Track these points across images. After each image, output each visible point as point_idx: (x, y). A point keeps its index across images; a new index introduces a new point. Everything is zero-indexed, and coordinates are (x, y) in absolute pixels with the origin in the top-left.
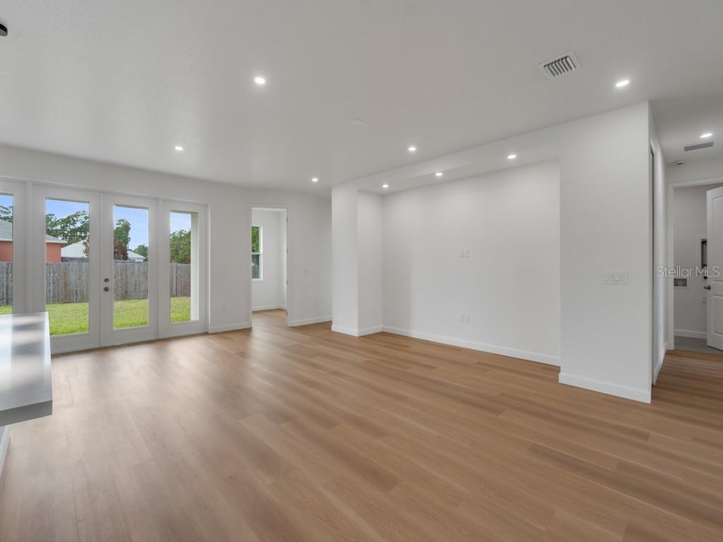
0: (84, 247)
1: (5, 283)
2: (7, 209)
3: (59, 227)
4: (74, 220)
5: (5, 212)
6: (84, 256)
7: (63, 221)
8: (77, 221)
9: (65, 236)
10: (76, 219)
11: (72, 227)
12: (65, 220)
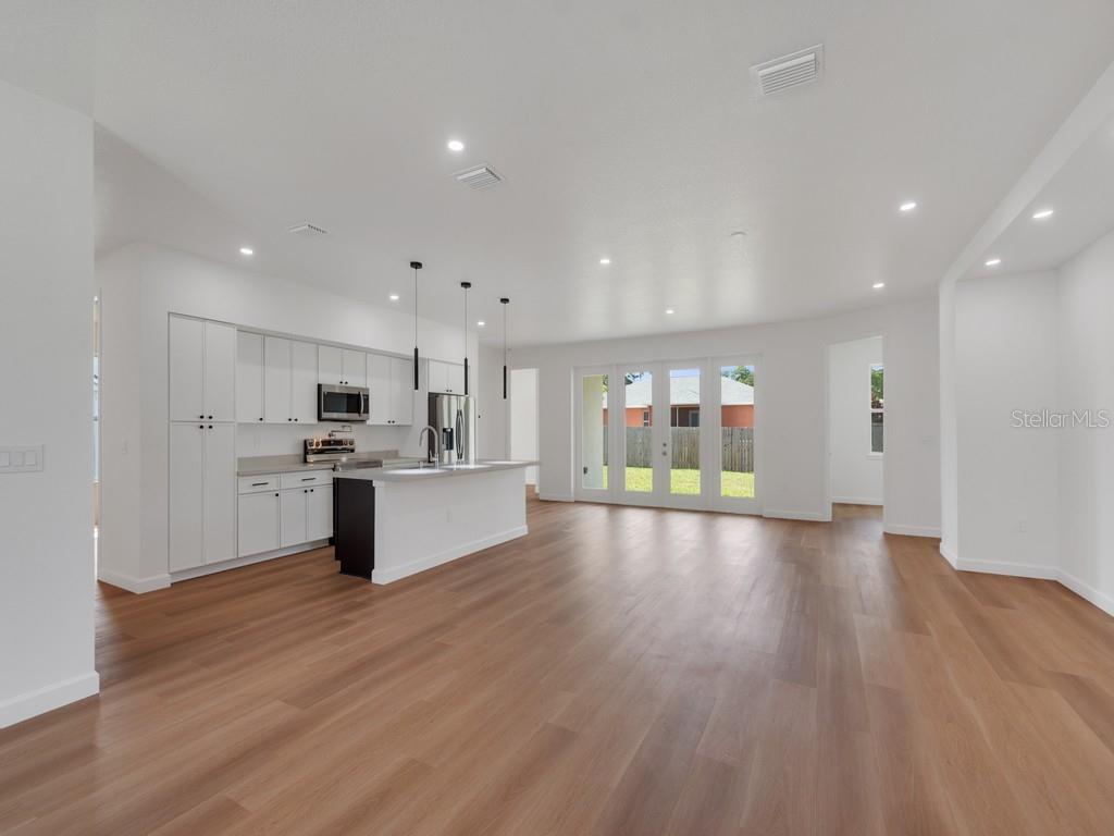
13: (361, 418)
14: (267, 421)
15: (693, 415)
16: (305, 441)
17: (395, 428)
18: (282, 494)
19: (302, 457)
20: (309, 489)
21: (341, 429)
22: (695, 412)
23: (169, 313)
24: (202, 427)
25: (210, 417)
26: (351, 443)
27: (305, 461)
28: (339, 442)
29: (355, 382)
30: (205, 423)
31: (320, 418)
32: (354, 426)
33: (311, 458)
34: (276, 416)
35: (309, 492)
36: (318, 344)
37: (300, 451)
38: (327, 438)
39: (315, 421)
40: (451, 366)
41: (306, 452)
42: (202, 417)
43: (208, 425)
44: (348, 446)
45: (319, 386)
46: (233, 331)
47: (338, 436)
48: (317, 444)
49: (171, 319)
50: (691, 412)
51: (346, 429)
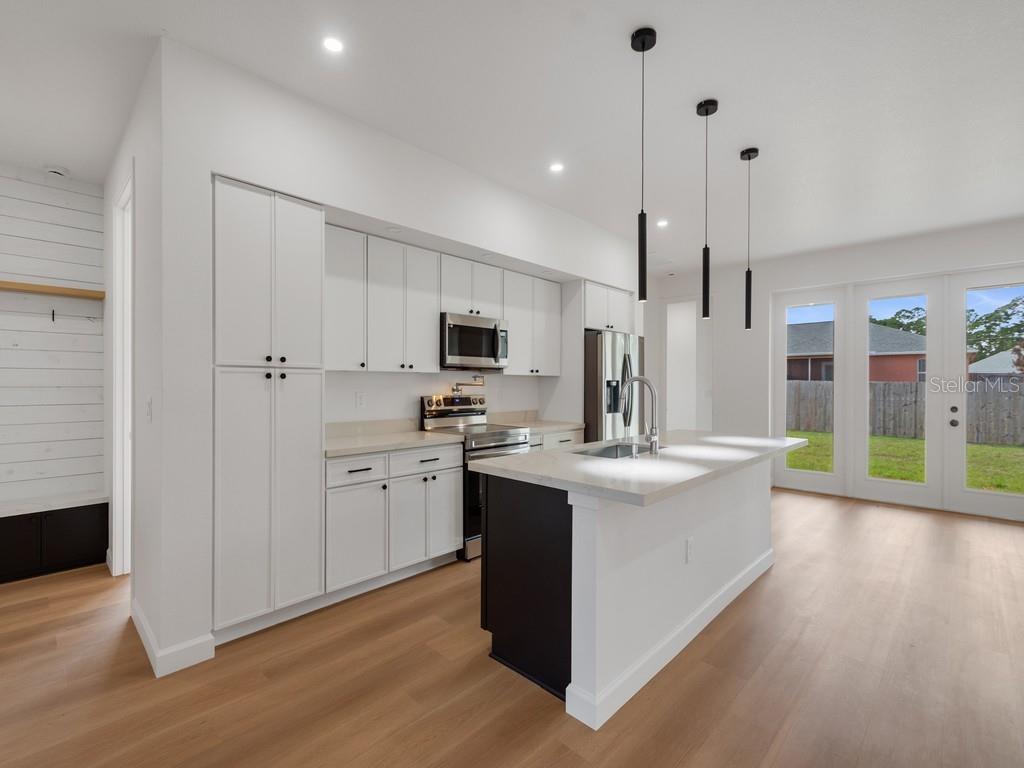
0: (1015, 357)
1: (882, 408)
2: (910, 312)
3: (982, 328)
4: (1006, 314)
5: (908, 317)
6: (1016, 370)
7: (989, 317)
8: (1013, 314)
9: (992, 340)
10: (1010, 312)
11: (1003, 325)
12: (992, 315)
13: (497, 365)
14: (371, 367)
15: (827, 367)
16: (422, 398)
17: (540, 381)
18: (391, 487)
19: (417, 422)
20: (429, 476)
21: (472, 381)
22: (829, 363)
23: (213, 175)
24: (269, 376)
25: (283, 360)
26: (482, 402)
27: (422, 428)
28: (466, 401)
29: (489, 312)
30: (274, 369)
31: (443, 365)
32: (487, 377)
33: (430, 424)
34: (384, 360)
35: (430, 481)
36: (441, 253)
37: (415, 413)
38: (450, 394)
39: (435, 368)
40: (612, 292)
41: (423, 416)
42: (269, 359)
43: (279, 372)
44: (478, 407)
45: (443, 316)
46: (319, 217)
47: (466, 392)
48: (438, 403)
49: (217, 183)
50: (824, 364)
51: (479, 381)
